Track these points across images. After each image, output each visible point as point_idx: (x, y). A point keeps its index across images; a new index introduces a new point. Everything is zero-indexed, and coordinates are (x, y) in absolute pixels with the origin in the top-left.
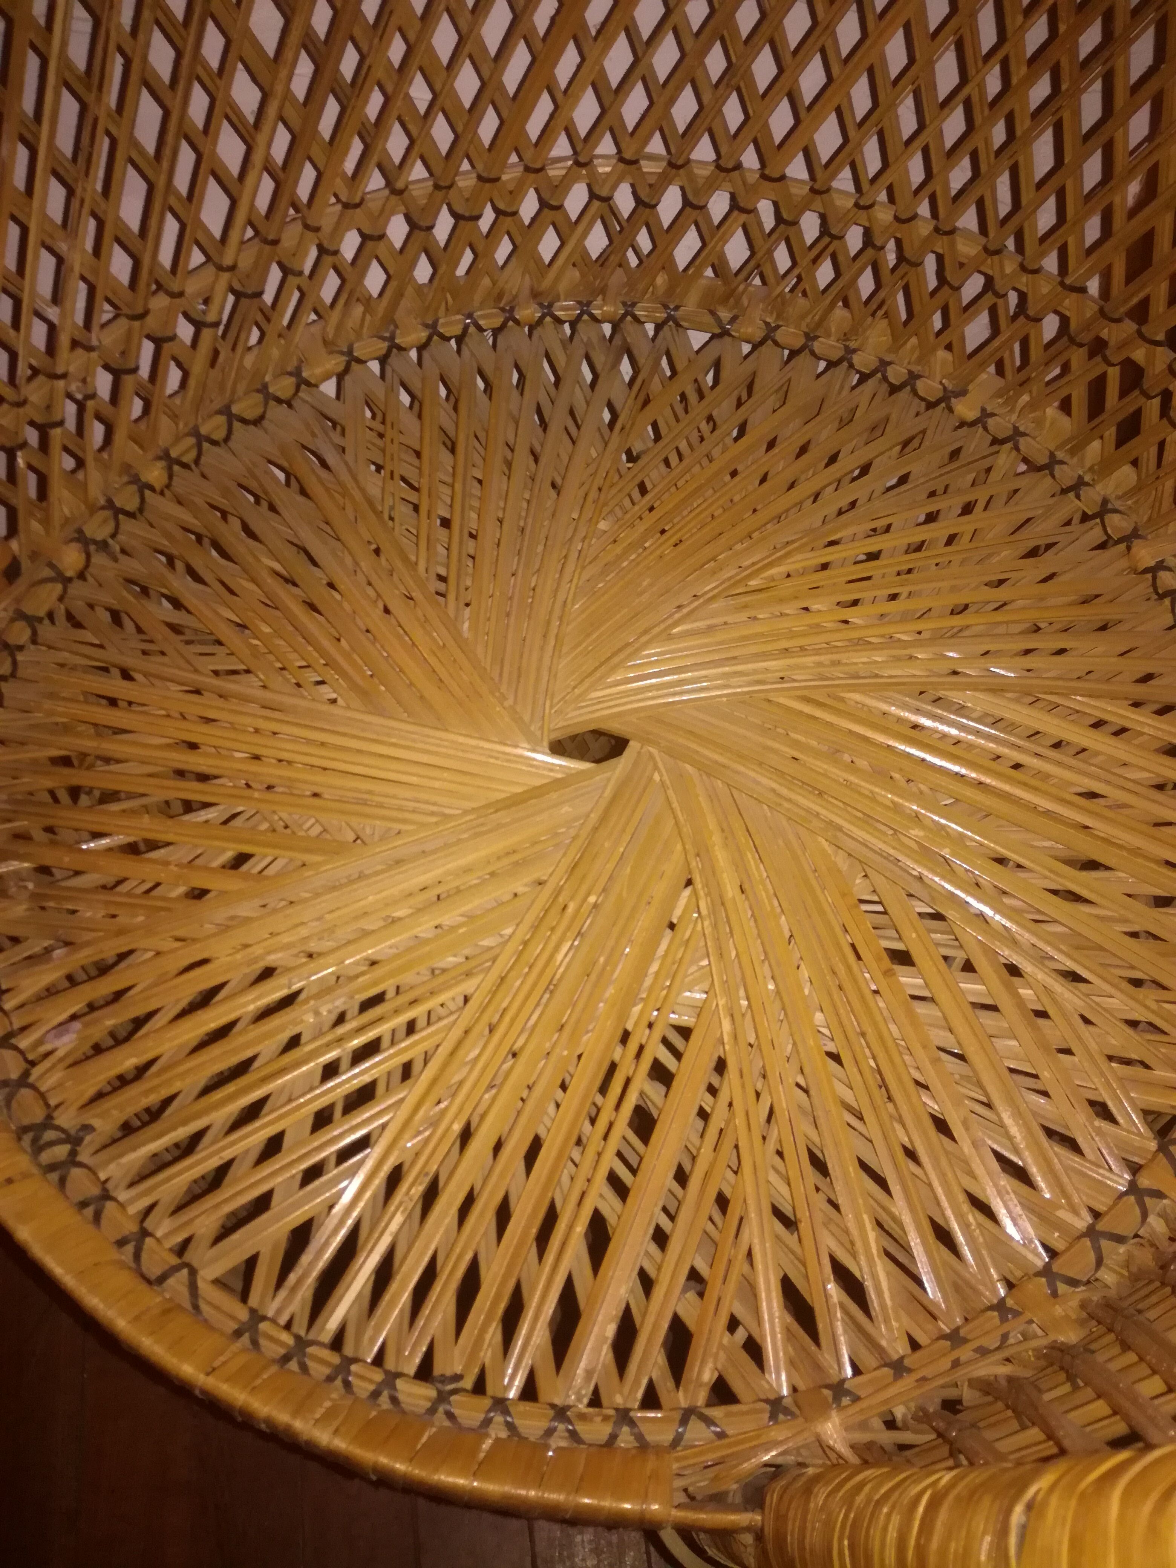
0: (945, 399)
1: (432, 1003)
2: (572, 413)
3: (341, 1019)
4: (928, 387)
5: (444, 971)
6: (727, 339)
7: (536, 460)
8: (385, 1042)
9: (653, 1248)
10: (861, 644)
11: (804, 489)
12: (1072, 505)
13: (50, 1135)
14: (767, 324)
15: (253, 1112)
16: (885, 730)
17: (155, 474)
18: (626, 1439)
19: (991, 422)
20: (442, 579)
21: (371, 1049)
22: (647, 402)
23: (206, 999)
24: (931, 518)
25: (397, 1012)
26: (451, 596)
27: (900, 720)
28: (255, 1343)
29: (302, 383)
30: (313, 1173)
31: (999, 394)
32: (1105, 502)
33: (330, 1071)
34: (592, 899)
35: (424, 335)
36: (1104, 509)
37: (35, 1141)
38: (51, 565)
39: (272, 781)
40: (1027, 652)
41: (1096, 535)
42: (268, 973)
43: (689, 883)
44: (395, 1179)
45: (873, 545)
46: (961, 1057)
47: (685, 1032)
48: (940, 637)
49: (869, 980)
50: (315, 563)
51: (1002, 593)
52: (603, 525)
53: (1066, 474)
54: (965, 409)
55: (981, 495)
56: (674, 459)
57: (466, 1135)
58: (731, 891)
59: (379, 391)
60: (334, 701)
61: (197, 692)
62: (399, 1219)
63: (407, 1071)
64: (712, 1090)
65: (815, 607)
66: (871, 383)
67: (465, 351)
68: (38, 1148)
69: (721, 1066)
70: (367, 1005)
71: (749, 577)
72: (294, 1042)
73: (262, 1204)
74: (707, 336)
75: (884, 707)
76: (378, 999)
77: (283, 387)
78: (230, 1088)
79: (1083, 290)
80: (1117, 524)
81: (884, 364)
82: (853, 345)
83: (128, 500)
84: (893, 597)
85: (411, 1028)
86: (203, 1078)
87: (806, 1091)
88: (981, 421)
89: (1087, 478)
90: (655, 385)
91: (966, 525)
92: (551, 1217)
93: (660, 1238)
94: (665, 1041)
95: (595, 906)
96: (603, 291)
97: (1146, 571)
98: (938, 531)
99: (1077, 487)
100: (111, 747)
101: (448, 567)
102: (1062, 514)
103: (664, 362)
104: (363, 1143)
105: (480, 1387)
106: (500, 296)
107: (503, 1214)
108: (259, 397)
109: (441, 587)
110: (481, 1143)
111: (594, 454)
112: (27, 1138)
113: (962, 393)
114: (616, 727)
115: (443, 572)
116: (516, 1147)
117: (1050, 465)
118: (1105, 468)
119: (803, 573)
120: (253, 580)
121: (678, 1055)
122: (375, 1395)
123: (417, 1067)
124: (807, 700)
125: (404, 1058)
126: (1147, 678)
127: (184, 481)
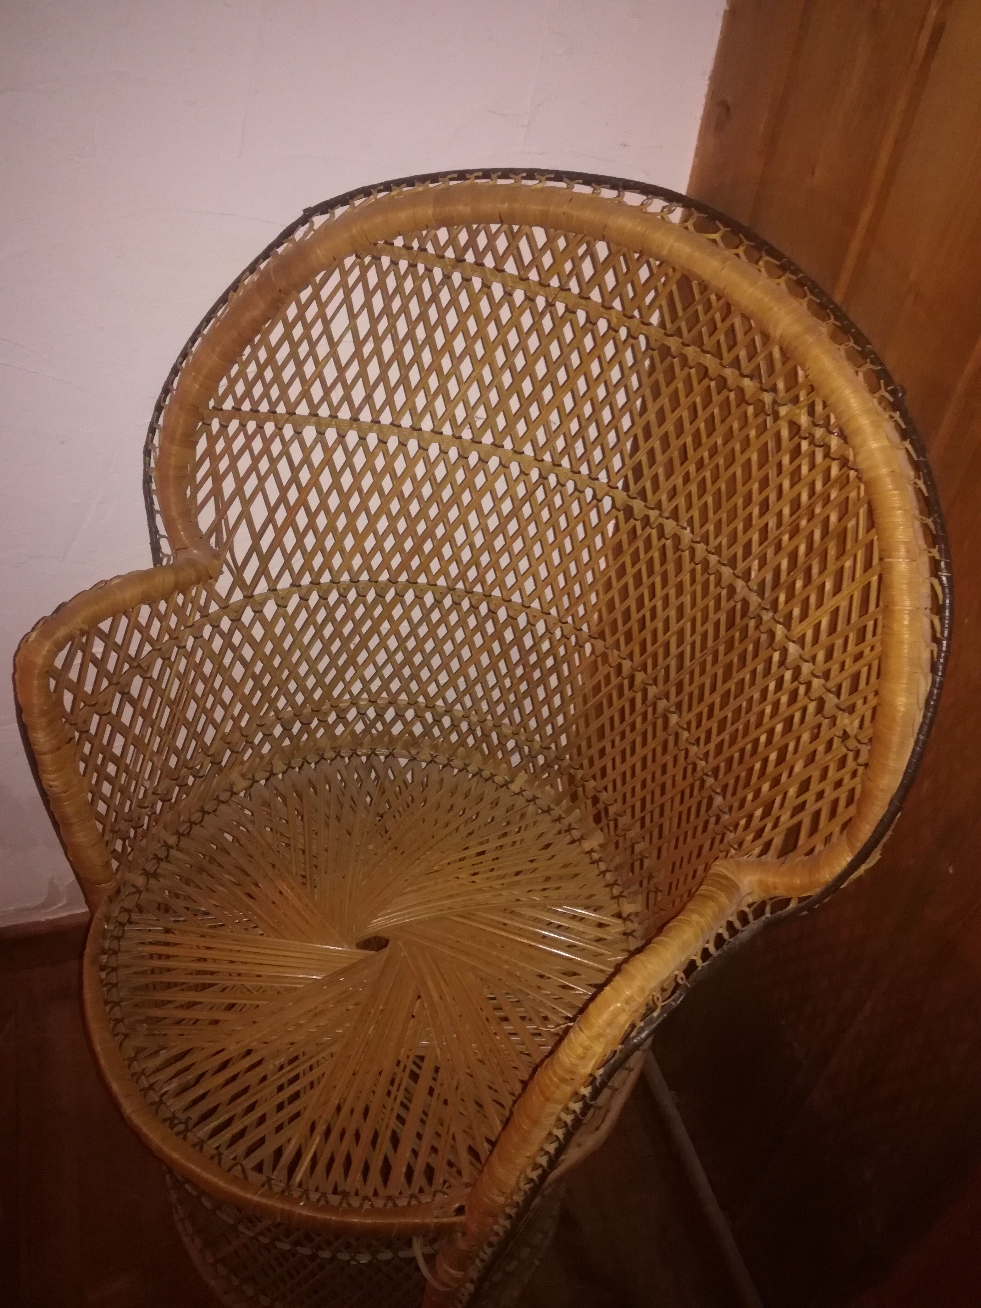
0: (506, 784)
1: (319, 1057)
2: (352, 799)
3: (281, 1068)
4: (499, 779)
5: (322, 1044)
6: (415, 762)
7: (339, 821)
8: (301, 1075)
9: (417, 1140)
10: (480, 890)
11: (452, 827)
12: (558, 826)
13: (176, 1121)
14: (431, 755)
15: (251, 1108)
16: (491, 926)
17: (172, 840)
18: (414, 1202)
19: (524, 793)
20: (304, 877)
21: (297, 1077)
22: (384, 792)
23: (224, 1065)
24: (505, 835)
25: (303, 1063)
26: (308, 884)
27: (498, 922)
28: (270, 1188)
29: (234, 794)
30: (279, 1128)
31: (526, 782)
32: (570, 825)
33: (281, 1088)
34: (381, 1007)
35: (285, 768)
36: (569, 829)
37: (171, 1123)
38: (134, 886)
39: (240, 972)
40: (544, 890)
41: (568, 838)
42: (249, 1052)
43: (419, 997)
44: (313, 1127)
45: (481, 848)
46: (528, 1055)
47: (422, 1058)
48: (511, 885)
49: (493, 1029)
50: (248, 875)
51: (533, 865)
52: (371, 847)
53: (556, 813)
54: (515, 787)
55: (523, 824)
56: (397, 815)
57: (339, 1109)
58: (436, 997)
59: (266, 794)
60: (262, 935)
61: (203, 936)
62: (318, 1139)
63: (312, 1085)
64: (434, 1079)
65: (461, 876)
66: (476, 778)
67: (302, 772)
68: (172, 1127)
69: (437, 1070)
70: (291, 1062)
71: (433, 866)
72: (264, 1079)
73: (262, 1141)
74: (407, 760)
75: (492, 917)
76: (297, 1058)
77: (224, 796)
78: (242, 1098)
79: (549, 748)
80: (576, 834)
81: (481, 770)
82: (467, 762)
83: (162, 854)
84: (492, 870)
85: (311, 1068)
86: (228, 1097)
87: (471, 1076)
88: (522, 791)
89: (563, 816)
90: (387, 784)
91: (517, 838)
92: (376, 1136)
93: (419, 1136)
94: (415, 1063)
95: (382, 1010)
96: (361, 744)
97: (588, 852)
98: (507, 841)
99: (559, 819)
100: (171, 964)
101: (305, 870)
102: (555, 830)
103: (390, 773)
104: (298, 1115)
105: (357, 1194)
106: (317, 750)
107: (357, 1136)
108: (216, 802)
109: (304, 880)
110: (345, 1110)
111: (364, 816)
112: (167, 1124)
113: (512, 781)
114: (384, 935)
115: (303, 873)
116: (359, 1109)
117: (548, 811)
118: (569, 811)
119: (455, 862)
120: (222, 886)
121: (420, 1068)
122: (319, 1200)
123: (315, 1084)
124: (461, 916)
125: (311, 1080)
126: (591, 896)
127: (184, 842)
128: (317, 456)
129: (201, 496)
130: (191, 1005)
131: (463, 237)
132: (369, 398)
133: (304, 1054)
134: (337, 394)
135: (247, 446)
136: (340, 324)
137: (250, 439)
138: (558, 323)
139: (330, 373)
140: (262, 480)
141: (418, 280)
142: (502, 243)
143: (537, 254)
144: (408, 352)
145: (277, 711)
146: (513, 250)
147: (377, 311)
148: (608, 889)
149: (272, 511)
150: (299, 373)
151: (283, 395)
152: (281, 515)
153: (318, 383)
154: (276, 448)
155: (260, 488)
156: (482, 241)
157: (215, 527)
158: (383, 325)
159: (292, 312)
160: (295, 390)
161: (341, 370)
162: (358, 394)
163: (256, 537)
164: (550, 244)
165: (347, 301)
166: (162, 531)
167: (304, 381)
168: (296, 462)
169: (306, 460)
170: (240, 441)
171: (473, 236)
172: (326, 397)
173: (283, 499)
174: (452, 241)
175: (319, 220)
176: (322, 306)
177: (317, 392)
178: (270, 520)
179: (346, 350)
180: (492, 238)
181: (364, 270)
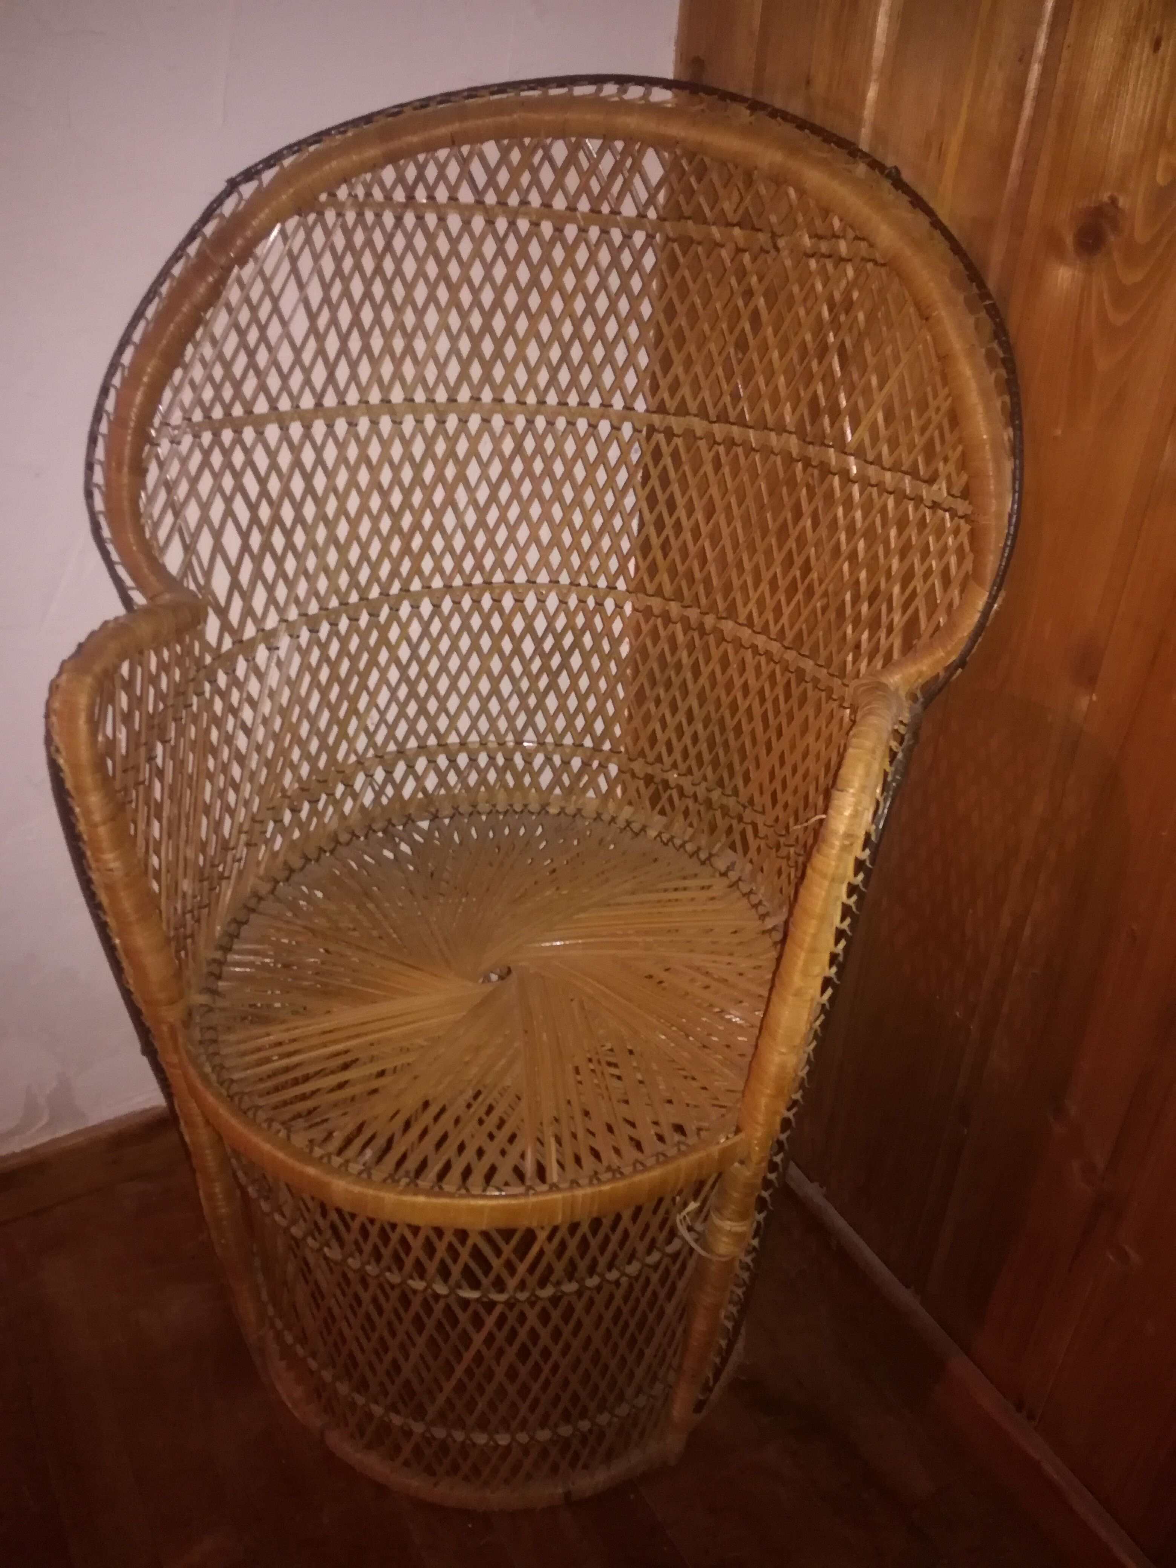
3: (470, 1105)
8: (495, 1103)
15: (462, 1147)
21: (492, 1107)
23: (408, 1124)
24: (566, 851)
30: (504, 1152)
33: (481, 1122)
58: (590, 991)
67: (321, 863)
70: (476, 1098)
72: (458, 1120)
73: (494, 1168)
76: (479, 1093)
78: (447, 1142)
85: (500, 1095)
86: (431, 1148)
103: (417, 837)
104: (514, 1136)
123: (515, 1106)
125: (507, 1104)
128: (285, 459)
129: (162, 534)
130: (341, 1086)
131: (411, 173)
132: (331, 378)
133: (484, 1086)
134: (296, 380)
135: (206, 463)
136: (290, 298)
137: (207, 454)
138: (523, 242)
139: (285, 356)
140: (229, 501)
141: (368, 231)
142: (453, 171)
143: (491, 173)
144: (367, 315)
145: (283, 790)
146: (466, 174)
147: (328, 275)
148: (695, 858)
149: (245, 536)
150: (252, 364)
151: (238, 394)
152: (256, 540)
153: (273, 371)
154: (238, 458)
155: (229, 513)
156: (431, 173)
157: (187, 566)
158: (336, 291)
159: (234, 294)
160: (249, 386)
161: (297, 351)
162: (319, 375)
163: (234, 571)
164: (504, 158)
165: (294, 270)
166: (129, 582)
167: (258, 373)
168: (263, 470)
169: (274, 466)
170: (197, 458)
171: (421, 169)
172: (285, 386)
173: (255, 520)
174: (400, 179)
175: (248, 189)
176: (267, 282)
177: (274, 382)
178: (245, 548)
179: (300, 326)
180: (442, 168)
181: (309, 232)
